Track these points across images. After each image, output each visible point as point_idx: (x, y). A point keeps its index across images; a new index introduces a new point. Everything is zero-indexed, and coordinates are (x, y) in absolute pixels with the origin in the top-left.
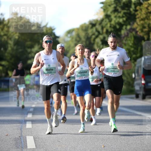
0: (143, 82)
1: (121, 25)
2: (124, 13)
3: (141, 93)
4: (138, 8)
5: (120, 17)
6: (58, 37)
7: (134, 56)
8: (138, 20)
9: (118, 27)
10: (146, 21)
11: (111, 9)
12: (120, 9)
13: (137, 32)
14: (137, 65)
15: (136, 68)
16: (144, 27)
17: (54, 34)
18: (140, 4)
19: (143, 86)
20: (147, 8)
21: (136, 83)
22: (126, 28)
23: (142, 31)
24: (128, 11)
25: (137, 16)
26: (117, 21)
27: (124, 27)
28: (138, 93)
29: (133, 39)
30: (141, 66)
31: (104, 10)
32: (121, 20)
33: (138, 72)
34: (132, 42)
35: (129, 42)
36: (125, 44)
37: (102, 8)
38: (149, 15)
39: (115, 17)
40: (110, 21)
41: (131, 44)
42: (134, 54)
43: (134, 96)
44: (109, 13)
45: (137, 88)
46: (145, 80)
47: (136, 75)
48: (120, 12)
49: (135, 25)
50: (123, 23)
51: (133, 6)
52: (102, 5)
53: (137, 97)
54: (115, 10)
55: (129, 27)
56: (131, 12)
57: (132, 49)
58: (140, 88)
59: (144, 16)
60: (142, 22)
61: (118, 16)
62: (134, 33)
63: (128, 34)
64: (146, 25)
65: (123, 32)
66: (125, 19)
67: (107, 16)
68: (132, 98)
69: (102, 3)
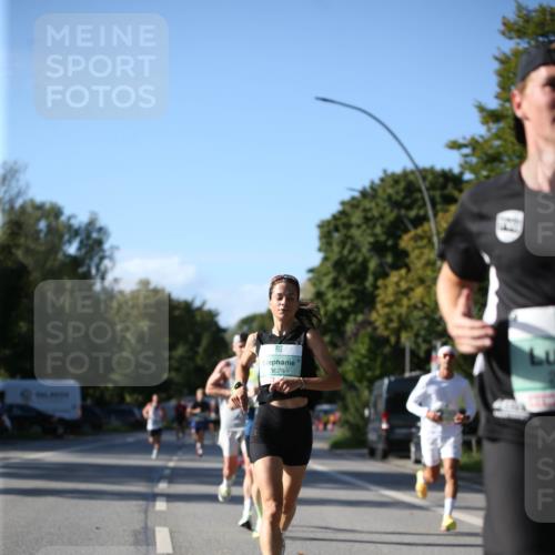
0: (384, 426)
1: (346, 313)
2: (353, 290)
3: (380, 447)
4: (380, 283)
5: (343, 298)
6: (224, 331)
7: (369, 374)
8: (379, 306)
9: (339, 316)
10: (395, 308)
11: (327, 281)
12: (344, 282)
13: (375, 329)
14: (375, 392)
15: (373, 399)
16: (390, 320)
17: (216, 324)
18: (385, 275)
19: (384, 434)
20: (397, 284)
21: (371, 426)
22: (355, 320)
23: (386, 327)
24: (360, 288)
25: (379, 299)
26: (337, 306)
27: (352, 317)
28: (374, 446)
29: (367, 340)
30: (381, 396)
31: (314, 285)
32: (345, 304)
33: (375, 406)
34: (366, 346)
35: (360, 346)
36: (352, 351)
37: (310, 280)
38: (400, 296)
39: (335, 297)
40: (325, 304)
41: (363, 351)
42: (370, 369)
43: (365, 451)
44: (323, 287)
45: (372, 437)
46: (388, 422)
47: (372, 411)
48: (345, 288)
49: (374, 316)
50: (350, 309)
51: (370, 279)
52: (310, 275)
53: (372, 454)
54: (335, 284)
55: (360, 318)
56: (365, 288)
57: (365, 361)
58: (379, 437)
59: (391, 298)
60: (387, 310)
61: (340, 295)
62: (369, 329)
63: (358, 330)
64: (394, 317)
65: (350, 328)
66: (352, 301)
67: (319, 295)
68: (362, 457)
69: (311, 271)
